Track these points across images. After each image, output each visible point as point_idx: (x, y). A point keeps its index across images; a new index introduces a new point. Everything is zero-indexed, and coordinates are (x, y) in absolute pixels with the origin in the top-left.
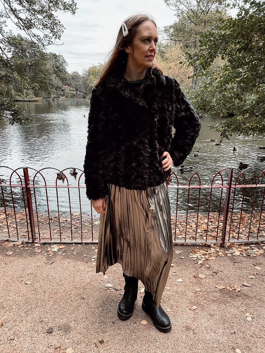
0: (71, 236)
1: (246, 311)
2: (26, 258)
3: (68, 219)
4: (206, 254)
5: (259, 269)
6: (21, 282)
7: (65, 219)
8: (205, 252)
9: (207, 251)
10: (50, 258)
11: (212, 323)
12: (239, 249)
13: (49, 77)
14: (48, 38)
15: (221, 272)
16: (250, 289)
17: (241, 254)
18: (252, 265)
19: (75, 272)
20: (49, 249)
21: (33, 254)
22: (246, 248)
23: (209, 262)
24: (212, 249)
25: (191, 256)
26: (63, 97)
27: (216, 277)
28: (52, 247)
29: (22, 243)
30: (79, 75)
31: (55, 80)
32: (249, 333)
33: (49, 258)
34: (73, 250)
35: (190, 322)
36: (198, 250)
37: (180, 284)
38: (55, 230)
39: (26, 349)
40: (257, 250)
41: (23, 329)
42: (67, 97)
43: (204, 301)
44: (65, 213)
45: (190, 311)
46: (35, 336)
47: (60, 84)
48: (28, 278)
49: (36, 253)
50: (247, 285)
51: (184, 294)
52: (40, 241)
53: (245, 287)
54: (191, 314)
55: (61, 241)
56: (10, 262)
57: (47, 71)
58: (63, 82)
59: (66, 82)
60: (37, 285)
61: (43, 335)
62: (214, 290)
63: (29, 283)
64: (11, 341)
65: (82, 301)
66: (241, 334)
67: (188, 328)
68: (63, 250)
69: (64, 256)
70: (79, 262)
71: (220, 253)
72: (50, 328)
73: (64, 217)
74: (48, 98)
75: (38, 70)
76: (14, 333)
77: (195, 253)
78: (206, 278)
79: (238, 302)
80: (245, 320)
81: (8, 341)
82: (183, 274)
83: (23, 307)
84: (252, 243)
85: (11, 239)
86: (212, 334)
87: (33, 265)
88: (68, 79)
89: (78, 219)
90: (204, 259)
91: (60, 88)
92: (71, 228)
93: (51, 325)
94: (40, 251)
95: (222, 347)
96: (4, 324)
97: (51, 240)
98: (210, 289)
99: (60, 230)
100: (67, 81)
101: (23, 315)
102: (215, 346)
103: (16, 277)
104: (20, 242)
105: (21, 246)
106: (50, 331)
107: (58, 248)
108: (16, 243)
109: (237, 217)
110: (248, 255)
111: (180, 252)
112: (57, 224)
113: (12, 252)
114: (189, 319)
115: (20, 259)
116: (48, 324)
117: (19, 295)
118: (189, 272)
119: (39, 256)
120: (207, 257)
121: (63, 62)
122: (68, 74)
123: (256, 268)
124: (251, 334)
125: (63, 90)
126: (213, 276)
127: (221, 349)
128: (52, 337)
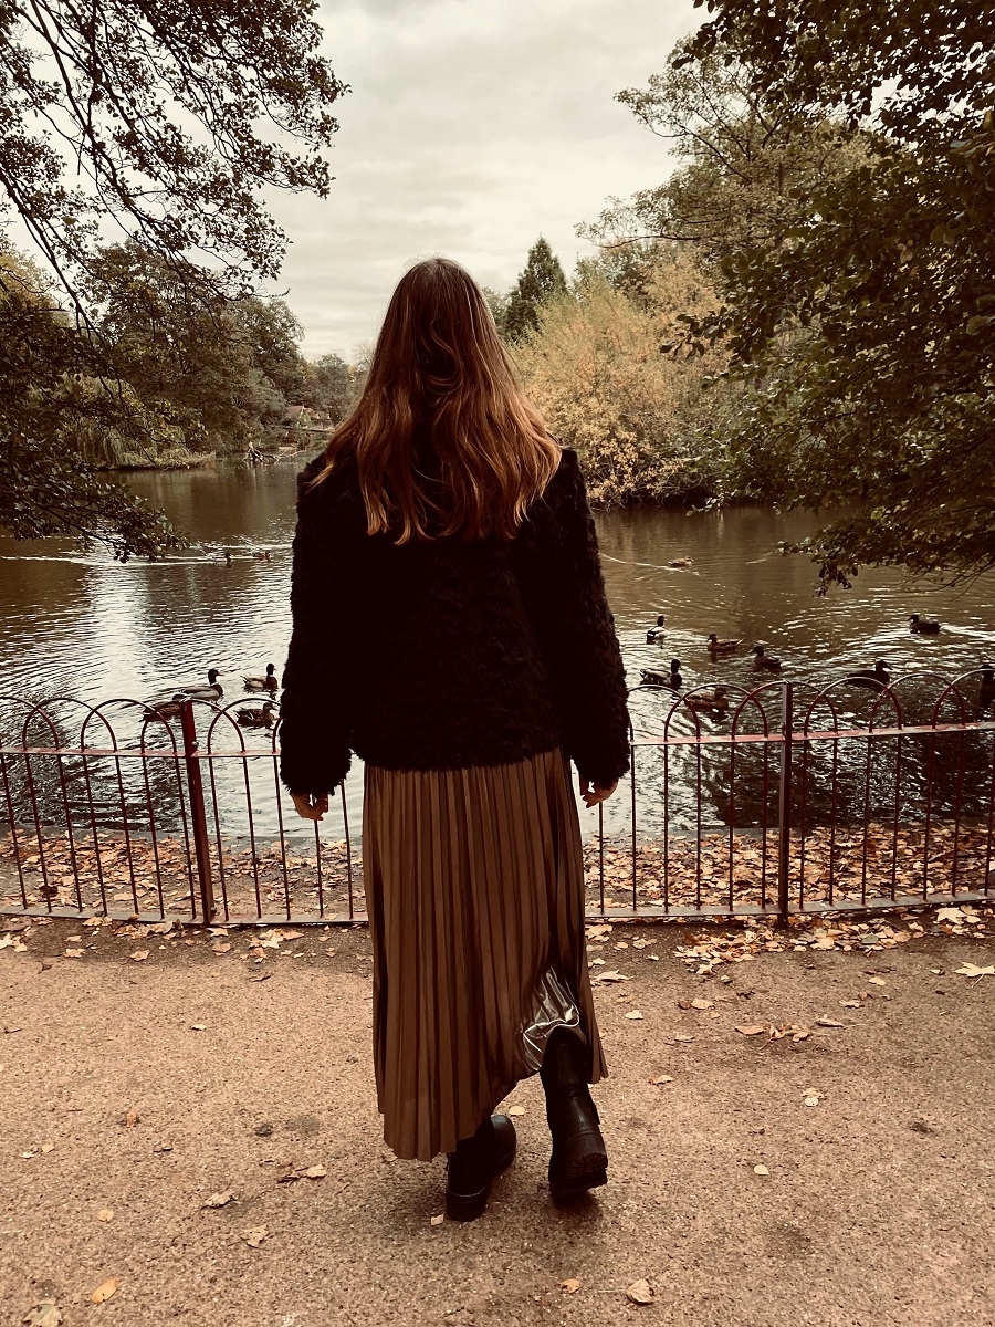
0: (318, 907)
1: (809, 1084)
2: (188, 966)
3: (309, 861)
4: (726, 947)
5: (882, 982)
6: (179, 1025)
7: (299, 861)
8: (724, 942)
9: (731, 939)
10: (258, 967)
11: (704, 1112)
12: (831, 931)
13: (238, 382)
14: (240, 276)
15: (764, 992)
16: (835, 1032)
17: (837, 945)
18: (860, 974)
19: (331, 1001)
20: (255, 942)
21: (209, 955)
22: (856, 928)
23: (732, 966)
24: (749, 934)
25: (678, 954)
26: (287, 448)
27: (745, 1006)
28: (263, 935)
29: (176, 927)
30: (345, 367)
31: (260, 388)
32: (802, 1131)
33: (254, 966)
34: (326, 945)
35: (645, 1110)
36: (705, 936)
37: (635, 1023)
38: (269, 892)
39: (203, 1170)
40: (890, 932)
41: (194, 1130)
42: (301, 447)
43: (697, 1064)
44: (300, 841)
45: (649, 1086)
46: (225, 1142)
47: (277, 401)
48: (197, 1016)
49: (218, 954)
50: (830, 1022)
51: (641, 1048)
52: (227, 919)
53: (824, 1029)
54: (652, 1093)
55: (289, 918)
56: (144, 977)
57: (232, 361)
58: (286, 396)
59: (298, 392)
60: (225, 1032)
61: (248, 1139)
62: (731, 1038)
63: (202, 1027)
64: (164, 1154)
65: (350, 1066)
66: (779, 1136)
67: (635, 1123)
68: (296, 944)
69: (299, 962)
70: (343, 976)
71: (771, 945)
72: (265, 1125)
73: (298, 853)
74: (236, 451)
75: (200, 360)
76: (171, 1138)
77: (695, 943)
78: (713, 1008)
79: (791, 1065)
80: (799, 1105)
81: (156, 1154)
82: (648, 1000)
83: (190, 1080)
84: (877, 913)
85: (143, 917)
86: (700, 1135)
87: (210, 984)
88: (305, 381)
89: (342, 858)
90: (718, 961)
91: (277, 415)
92: (320, 885)
93: (265, 1118)
94: (227, 947)
95: (718, 1161)
96: (141, 1118)
97: (260, 916)
98: (720, 1034)
99: (287, 892)
100: (303, 391)
101: (191, 1097)
102: (701, 1157)
103: (164, 1013)
104: (169, 925)
105: (173, 935)
106: (264, 1130)
107: (281, 939)
108: (158, 928)
109: (855, 841)
110: (858, 949)
111: (648, 943)
112: (275, 877)
113: (147, 952)
114: (642, 1104)
115: (170, 971)
116: (258, 1116)
117: (176, 1055)
118: (668, 993)
119: (227, 962)
120: (728, 954)
121: (289, 324)
122: (303, 363)
123: (871, 980)
124: (807, 1134)
125: (287, 423)
126: (735, 1002)
127: (716, 1165)
128: (271, 1144)
